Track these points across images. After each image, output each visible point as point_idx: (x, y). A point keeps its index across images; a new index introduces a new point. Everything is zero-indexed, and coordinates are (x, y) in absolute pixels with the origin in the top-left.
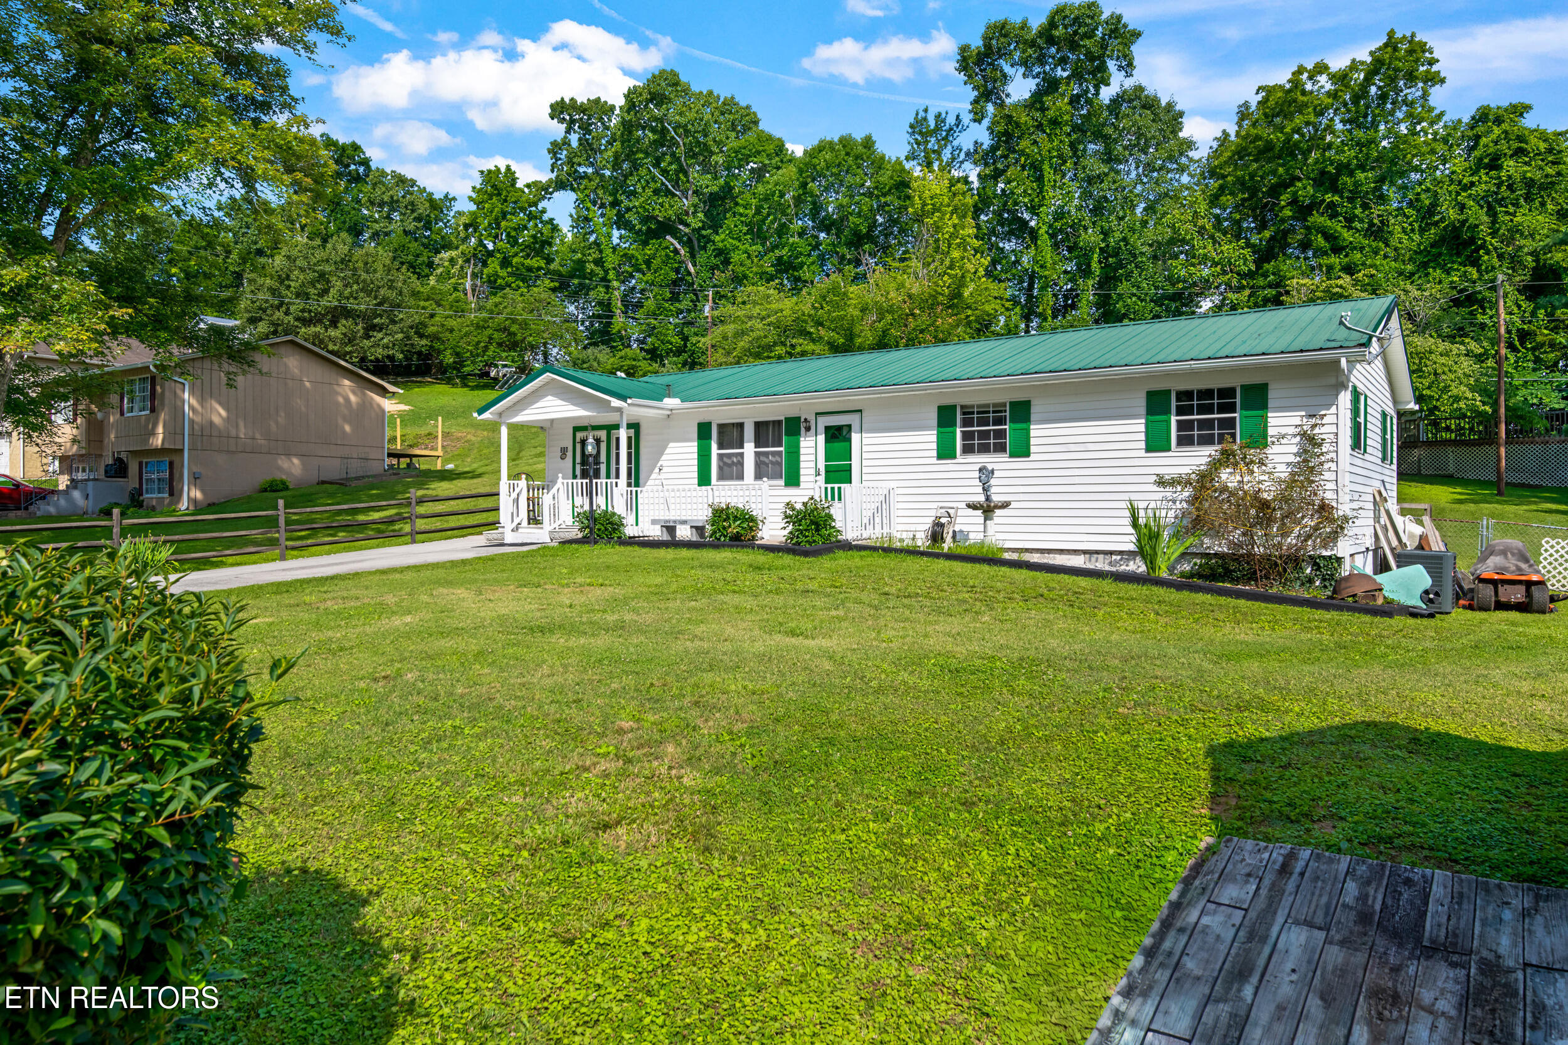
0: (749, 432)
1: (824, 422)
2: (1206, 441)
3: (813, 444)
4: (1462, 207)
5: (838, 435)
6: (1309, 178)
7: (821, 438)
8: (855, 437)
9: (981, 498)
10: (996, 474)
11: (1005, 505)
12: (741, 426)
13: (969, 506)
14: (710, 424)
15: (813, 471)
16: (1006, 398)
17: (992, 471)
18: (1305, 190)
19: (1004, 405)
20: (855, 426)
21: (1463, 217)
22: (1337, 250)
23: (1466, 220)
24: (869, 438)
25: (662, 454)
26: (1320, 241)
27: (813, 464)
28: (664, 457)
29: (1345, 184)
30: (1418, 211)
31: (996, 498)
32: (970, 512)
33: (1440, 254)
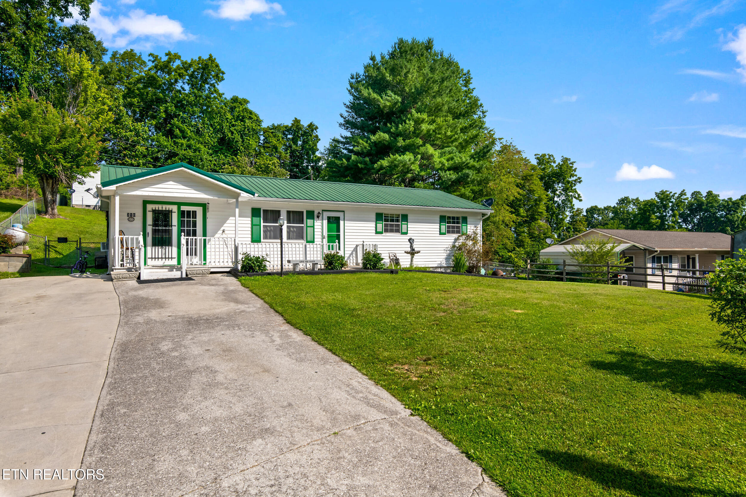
0: (284, 216)
1: (326, 215)
2: (453, 232)
3: (320, 224)
4: (232, 133)
5: (334, 221)
6: (172, 103)
7: (325, 222)
8: (342, 223)
9: (409, 250)
10: (415, 240)
11: (418, 252)
12: (279, 212)
13: (405, 252)
14: (260, 209)
15: (320, 237)
16: (400, 213)
17: (413, 240)
18: (172, 109)
19: (399, 215)
20: (342, 218)
21: (233, 137)
22: (184, 138)
23: (234, 139)
24: (347, 223)
25: (225, 222)
26: (177, 132)
27: (320, 233)
28: (225, 225)
29: (188, 110)
30: (214, 129)
31: (416, 249)
32: (406, 254)
33: (222, 149)
